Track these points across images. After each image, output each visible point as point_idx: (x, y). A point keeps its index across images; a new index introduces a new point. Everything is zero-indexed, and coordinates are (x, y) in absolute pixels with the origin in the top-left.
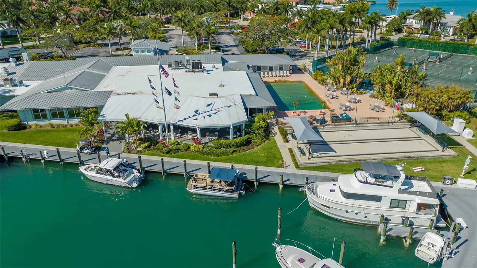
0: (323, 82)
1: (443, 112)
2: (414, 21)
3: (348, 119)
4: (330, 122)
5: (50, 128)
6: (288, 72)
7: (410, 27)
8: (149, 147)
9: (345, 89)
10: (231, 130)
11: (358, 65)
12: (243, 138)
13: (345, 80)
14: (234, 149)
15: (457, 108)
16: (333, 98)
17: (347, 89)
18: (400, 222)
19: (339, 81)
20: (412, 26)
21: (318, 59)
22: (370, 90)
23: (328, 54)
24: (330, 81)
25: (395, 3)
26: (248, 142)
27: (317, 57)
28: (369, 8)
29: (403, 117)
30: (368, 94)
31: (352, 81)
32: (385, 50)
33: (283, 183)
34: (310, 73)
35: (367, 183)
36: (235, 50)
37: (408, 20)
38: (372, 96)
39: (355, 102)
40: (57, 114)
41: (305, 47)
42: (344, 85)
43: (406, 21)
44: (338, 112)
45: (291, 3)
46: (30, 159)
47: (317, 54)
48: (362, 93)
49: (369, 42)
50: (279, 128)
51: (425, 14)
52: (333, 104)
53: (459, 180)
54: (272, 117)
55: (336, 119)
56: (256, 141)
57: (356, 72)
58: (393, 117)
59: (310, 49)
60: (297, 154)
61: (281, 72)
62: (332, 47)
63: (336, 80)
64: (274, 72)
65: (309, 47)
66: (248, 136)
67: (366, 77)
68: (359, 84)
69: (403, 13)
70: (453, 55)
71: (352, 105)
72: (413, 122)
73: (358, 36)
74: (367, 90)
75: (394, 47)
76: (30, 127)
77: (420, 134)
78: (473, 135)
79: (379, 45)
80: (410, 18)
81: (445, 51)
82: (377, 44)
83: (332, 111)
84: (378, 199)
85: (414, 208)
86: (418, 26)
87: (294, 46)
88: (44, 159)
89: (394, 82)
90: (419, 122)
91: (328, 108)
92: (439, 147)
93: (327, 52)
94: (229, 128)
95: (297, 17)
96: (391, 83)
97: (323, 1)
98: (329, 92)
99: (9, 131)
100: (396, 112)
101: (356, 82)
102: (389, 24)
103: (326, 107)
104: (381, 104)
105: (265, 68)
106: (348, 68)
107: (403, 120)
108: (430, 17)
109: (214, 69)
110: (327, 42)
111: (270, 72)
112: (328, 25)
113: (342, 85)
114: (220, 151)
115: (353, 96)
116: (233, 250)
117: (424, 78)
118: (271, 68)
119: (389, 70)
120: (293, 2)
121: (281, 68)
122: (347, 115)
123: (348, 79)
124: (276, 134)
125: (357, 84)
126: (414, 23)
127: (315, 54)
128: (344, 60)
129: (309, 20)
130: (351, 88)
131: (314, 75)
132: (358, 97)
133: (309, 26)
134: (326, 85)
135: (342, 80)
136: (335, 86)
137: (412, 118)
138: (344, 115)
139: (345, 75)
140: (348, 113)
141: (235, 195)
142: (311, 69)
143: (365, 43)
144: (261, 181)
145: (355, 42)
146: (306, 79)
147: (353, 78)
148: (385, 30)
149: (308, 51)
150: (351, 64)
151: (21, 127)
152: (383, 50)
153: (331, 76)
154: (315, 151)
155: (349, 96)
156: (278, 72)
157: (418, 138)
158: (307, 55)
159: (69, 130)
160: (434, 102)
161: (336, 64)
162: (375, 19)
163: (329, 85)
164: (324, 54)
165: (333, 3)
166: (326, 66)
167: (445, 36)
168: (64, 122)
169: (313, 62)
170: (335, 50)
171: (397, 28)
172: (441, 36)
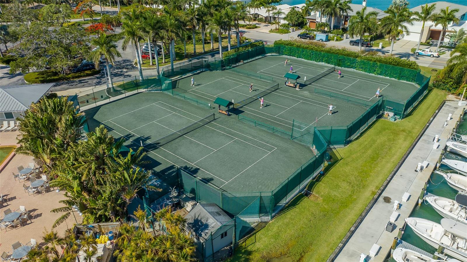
2: (318, 13)
7: (313, 21)
20: (315, 20)
43: (311, 12)
75: (266, 55)
81: (329, 63)
102: (288, 16)
126: (318, 16)
148: (281, 26)
152: (246, 62)
171: (296, 23)
172: (343, 35)
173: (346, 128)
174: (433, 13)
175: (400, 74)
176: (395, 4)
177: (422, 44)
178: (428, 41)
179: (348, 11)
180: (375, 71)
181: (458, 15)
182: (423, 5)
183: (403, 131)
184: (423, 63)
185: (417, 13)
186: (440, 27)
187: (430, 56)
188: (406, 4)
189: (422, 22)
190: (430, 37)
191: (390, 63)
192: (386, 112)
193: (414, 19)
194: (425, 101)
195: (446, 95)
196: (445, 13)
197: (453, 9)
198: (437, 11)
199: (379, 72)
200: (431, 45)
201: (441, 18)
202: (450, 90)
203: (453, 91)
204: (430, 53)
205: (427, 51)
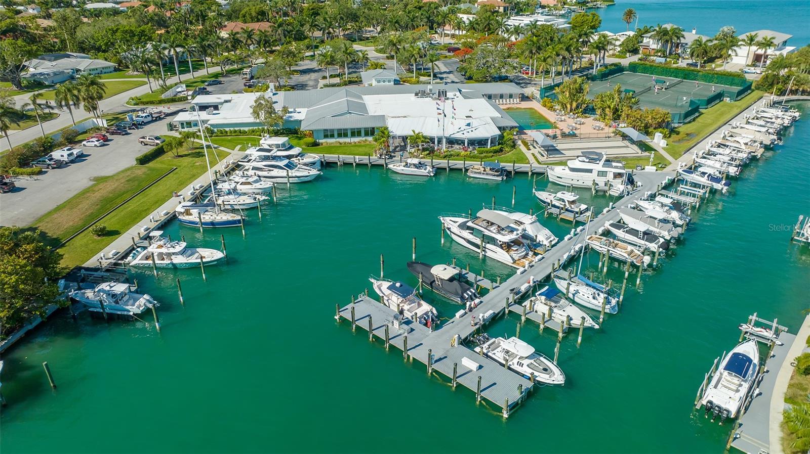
0: (551, 108)
1: (649, 129)
2: (651, 41)
3: (574, 135)
4: (560, 137)
5: (338, 145)
6: (518, 99)
7: (646, 47)
8: (429, 154)
9: (571, 114)
10: (489, 141)
11: (582, 93)
12: (497, 147)
13: (571, 105)
14: (492, 154)
15: (659, 126)
16: (561, 121)
17: (573, 114)
18: (604, 185)
19: (566, 107)
20: (649, 46)
21: (545, 87)
22: (594, 114)
23: (554, 82)
24: (558, 107)
25: (632, 15)
26: (501, 150)
27: (544, 85)
28: (601, 20)
29: (616, 133)
30: (592, 118)
31: (577, 107)
32: (614, 76)
33: (532, 171)
34: (539, 101)
35: (584, 162)
36: (452, 77)
37: (645, 39)
38: (595, 119)
39: (580, 124)
40: (342, 133)
41: (528, 73)
42: (571, 110)
43: (643, 40)
44: (567, 131)
45: (497, 7)
46: (344, 163)
47: (543, 82)
48: (586, 117)
49: (597, 67)
50: (522, 142)
51: (662, 34)
52: (561, 125)
53: (646, 167)
54: (515, 133)
55: (564, 135)
56: (507, 149)
57: (581, 99)
58: (608, 133)
59: (534, 76)
60: (539, 156)
61: (512, 100)
62: (558, 73)
63: (564, 106)
64: (504, 100)
65: (532, 73)
66: (500, 146)
67: (590, 103)
68: (584, 109)
69: (640, 30)
70: (682, 81)
71: (578, 126)
72: (625, 137)
73: (585, 60)
74: (591, 114)
75: (624, 72)
76: (322, 144)
77: (629, 144)
78: (667, 145)
79: (607, 71)
80: (647, 37)
81: (676, 77)
82: (605, 70)
83: (561, 130)
84: (590, 171)
85: (612, 176)
86: (654, 46)
87: (519, 73)
88: (355, 162)
89: (612, 107)
90: (629, 137)
91: (558, 128)
92: (640, 151)
93: (553, 80)
94: (488, 140)
95: (514, 36)
96: (609, 107)
97: (541, 3)
98: (559, 116)
99: (308, 146)
100: (612, 129)
101: (581, 108)
102: (623, 43)
103: (556, 128)
104: (602, 125)
105: (496, 96)
106: (574, 95)
107: (618, 136)
108: (667, 37)
109: (455, 97)
110: (553, 69)
111: (501, 100)
112: (554, 53)
113: (569, 111)
114: (482, 155)
115: (578, 119)
116: (514, 191)
117: (637, 103)
118: (502, 97)
119: (608, 96)
120: (499, 7)
121: (511, 96)
122: (573, 132)
123: (574, 105)
124: (520, 145)
125: (582, 109)
126: (651, 43)
127: (541, 81)
128: (570, 88)
129: (533, 45)
130: (576, 113)
131: (543, 102)
132: (583, 120)
133: (534, 52)
134: (555, 110)
135: (569, 106)
136: (563, 112)
137: (623, 133)
138: (571, 132)
139: (572, 102)
140: (574, 131)
141: (500, 178)
142: (538, 97)
143: (593, 69)
144: (516, 171)
145: (582, 66)
146: (536, 105)
147: (579, 104)
148: (619, 52)
149: (531, 78)
150: (577, 92)
151: (315, 144)
152: (612, 76)
153: (559, 102)
154: (550, 155)
155: (575, 120)
156: (508, 100)
157: (627, 147)
158: (532, 83)
159: (356, 146)
160: (640, 121)
161: (564, 92)
162: (603, 44)
163: (558, 111)
164: (550, 82)
165: (554, 5)
166: (554, 93)
167: (684, 59)
168: (347, 140)
169: (541, 91)
170: (561, 76)
171: (632, 49)
172: (678, 59)
173: (706, 99)
174: (756, 40)
175: (732, 82)
176: (723, 32)
177: (748, 66)
178: (753, 63)
179: (681, 38)
180: (713, 81)
181: (775, 42)
182: (747, 34)
183: (736, 106)
184: (749, 77)
185: (743, 40)
186: (761, 52)
187: (754, 73)
188: (734, 32)
189: (748, 47)
190: (756, 60)
191: (725, 75)
192: (725, 98)
193: (741, 45)
194: (749, 95)
195: (763, 94)
196: (765, 40)
197: (771, 36)
198: (759, 39)
199: (716, 82)
200: (756, 66)
201: (763, 44)
202: (766, 91)
203: (768, 91)
204: (754, 71)
205: (752, 69)
